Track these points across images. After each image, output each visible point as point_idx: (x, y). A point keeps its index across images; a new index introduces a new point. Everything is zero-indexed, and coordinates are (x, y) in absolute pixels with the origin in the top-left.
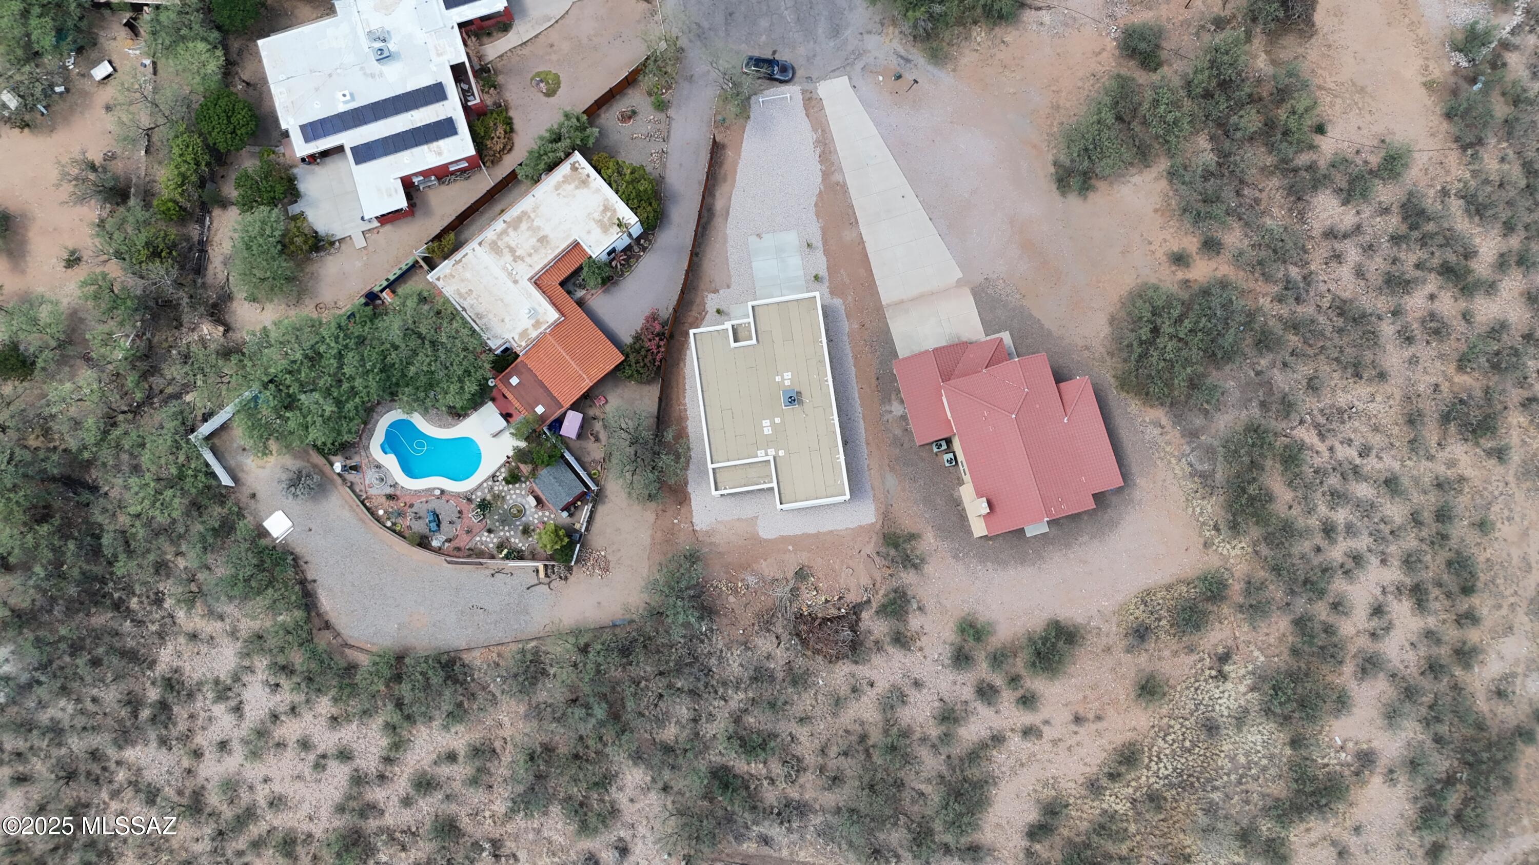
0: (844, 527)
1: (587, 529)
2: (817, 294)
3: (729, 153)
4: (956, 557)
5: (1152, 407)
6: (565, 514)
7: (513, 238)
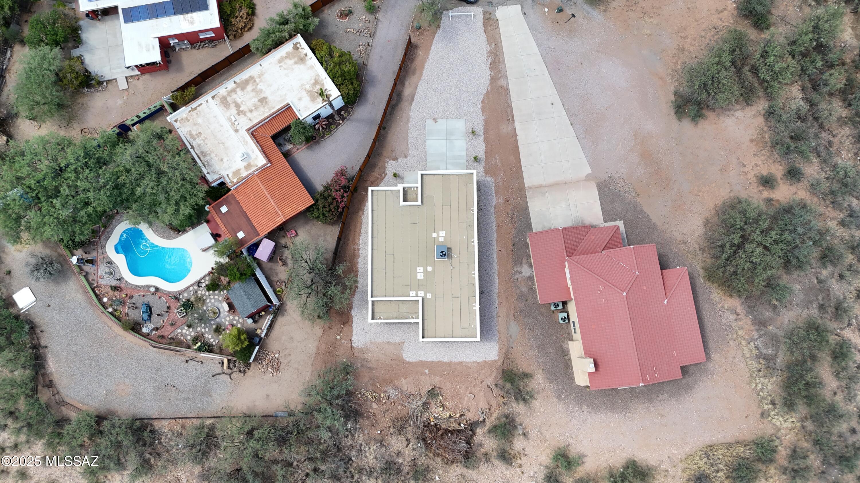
0: (472, 360)
1: (267, 335)
2: (474, 172)
3: (420, 53)
4: (559, 397)
5: (731, 296)
6: (250, 321)
7: (239, 96)
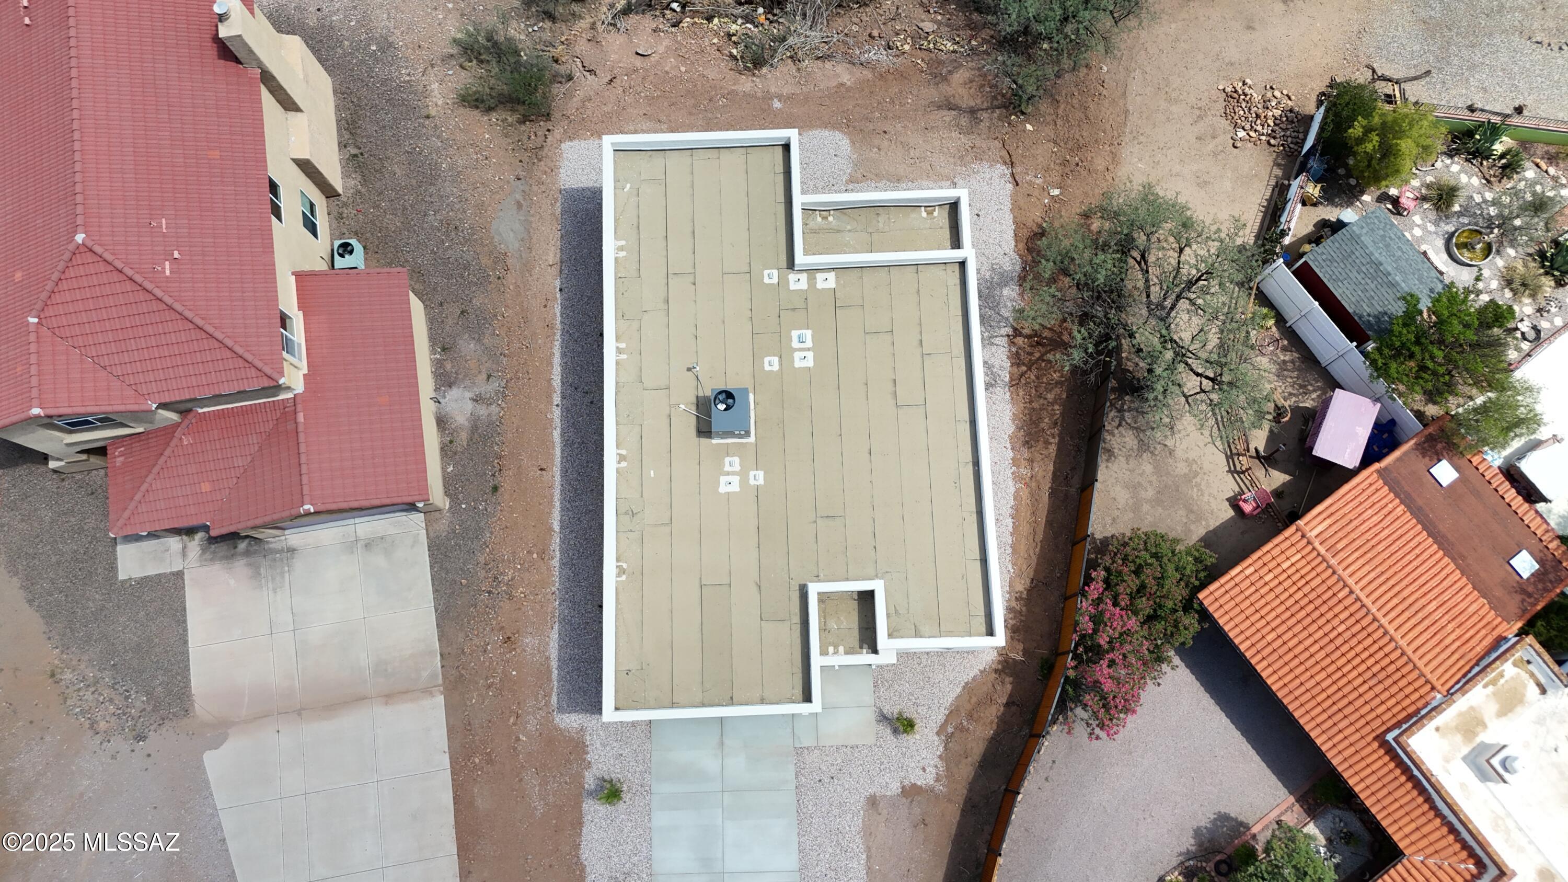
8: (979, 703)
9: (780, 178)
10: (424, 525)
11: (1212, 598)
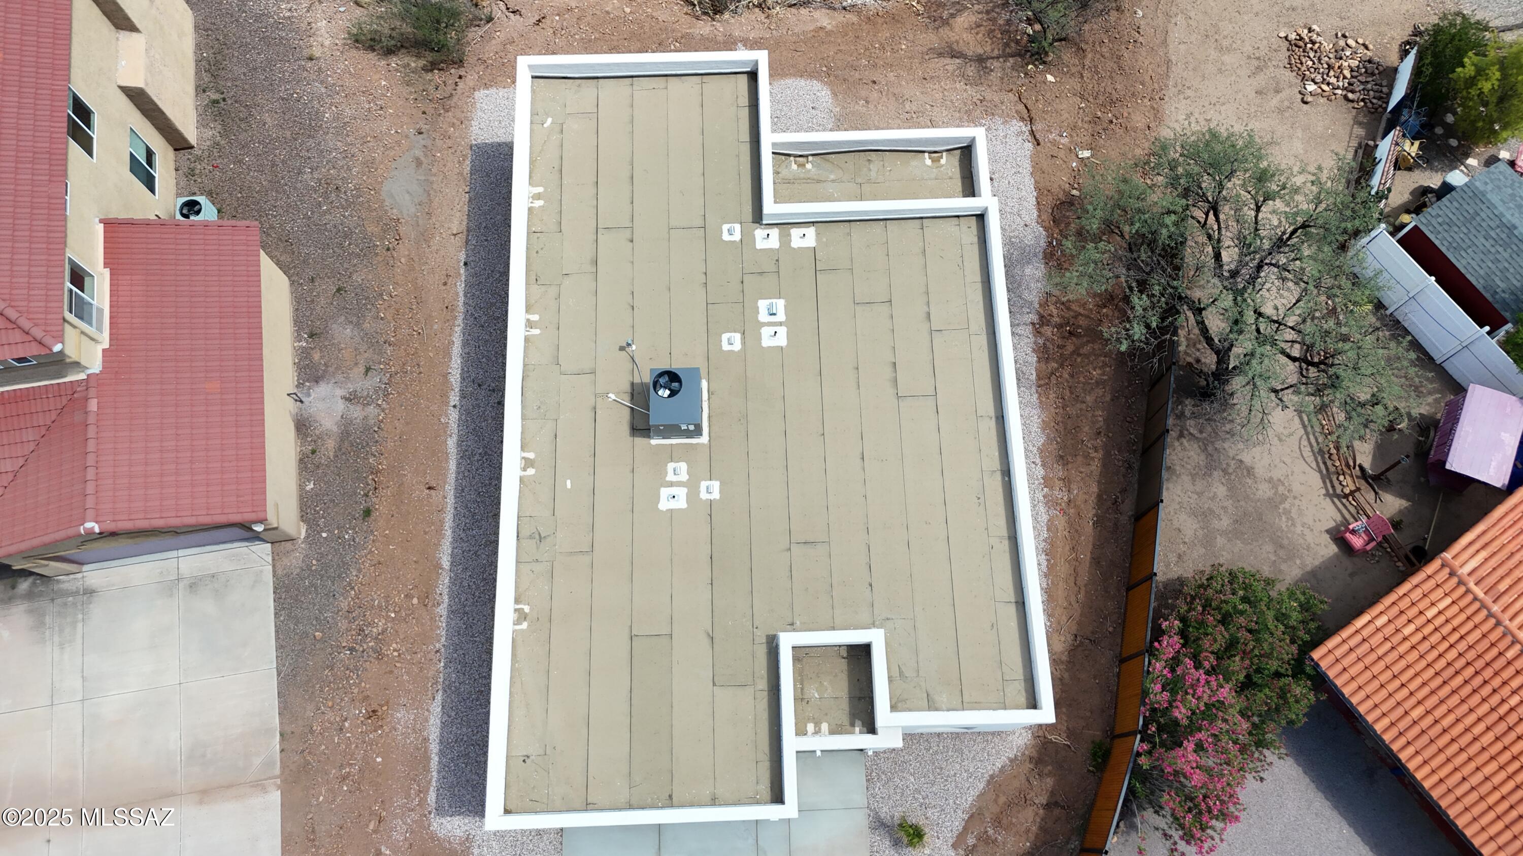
1: (1371, 145)
2: (495, 822)
8: (1009, 805)
9: (745, 113)
10: (270, 559)
11: (1331, 659)
